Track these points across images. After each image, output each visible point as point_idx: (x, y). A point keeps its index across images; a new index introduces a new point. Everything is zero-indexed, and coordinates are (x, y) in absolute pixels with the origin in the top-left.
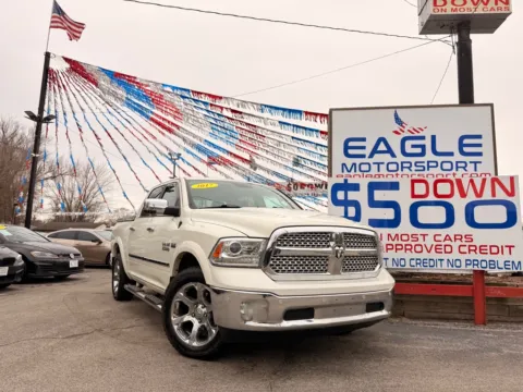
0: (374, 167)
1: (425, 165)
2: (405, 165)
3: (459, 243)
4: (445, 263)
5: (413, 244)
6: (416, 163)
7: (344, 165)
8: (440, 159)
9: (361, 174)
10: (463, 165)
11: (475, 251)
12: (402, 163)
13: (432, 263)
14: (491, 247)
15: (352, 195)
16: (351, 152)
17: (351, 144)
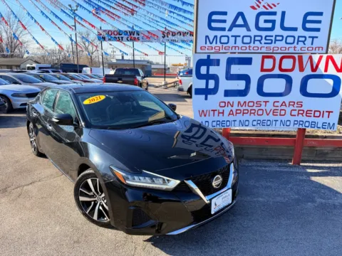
0: (232, 40)
1: (273, 39)
2: (257, 38)
3: (292, 108)
4: (278, 123)
5: (257, 109)
6: (266, 36)
7: (207, 37)
8: (285, 33)
9: (220, 45)
10: (303, 39)
11: (302, 114)
12: (255, 36)
13: (269, 124)
14: (315, 111)
15: (213, 70)
16: (214, 25)
17: (214, 17)
